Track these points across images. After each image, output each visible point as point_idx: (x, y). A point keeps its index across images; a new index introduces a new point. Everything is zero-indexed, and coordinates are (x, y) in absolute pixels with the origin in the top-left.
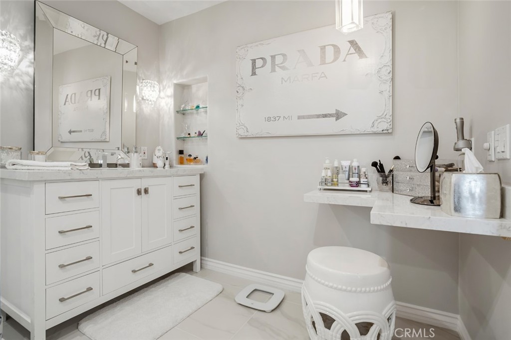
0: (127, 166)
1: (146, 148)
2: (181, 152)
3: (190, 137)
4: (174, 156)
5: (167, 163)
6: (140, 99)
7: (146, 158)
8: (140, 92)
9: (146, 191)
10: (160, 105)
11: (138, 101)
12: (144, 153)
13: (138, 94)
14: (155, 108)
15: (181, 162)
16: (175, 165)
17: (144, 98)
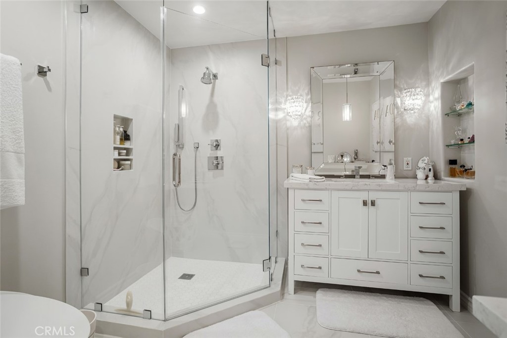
0: (383, 177)
1: (410, 159)
2: (453, 162)
3: (464, 144)
4: (442, 167)
5: (431, 174)
6: (402, 110)
7: (410, 169)
8: (401, 104)
9: (373, 203)
10: (429, 111)
11: (400, 112)
12: (408, 164)
13: (400, 105)
14: (423, 115)
15: (453, 174)
16: (443, 177)
17: (406, 108)
